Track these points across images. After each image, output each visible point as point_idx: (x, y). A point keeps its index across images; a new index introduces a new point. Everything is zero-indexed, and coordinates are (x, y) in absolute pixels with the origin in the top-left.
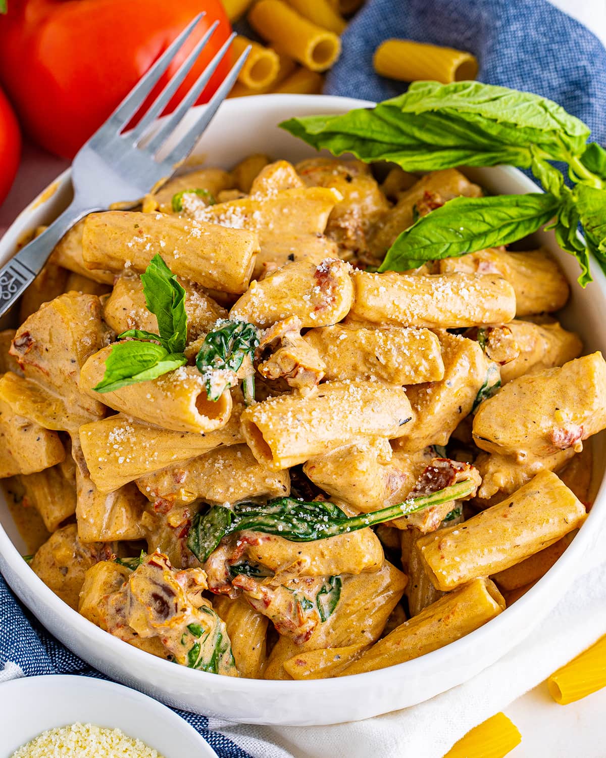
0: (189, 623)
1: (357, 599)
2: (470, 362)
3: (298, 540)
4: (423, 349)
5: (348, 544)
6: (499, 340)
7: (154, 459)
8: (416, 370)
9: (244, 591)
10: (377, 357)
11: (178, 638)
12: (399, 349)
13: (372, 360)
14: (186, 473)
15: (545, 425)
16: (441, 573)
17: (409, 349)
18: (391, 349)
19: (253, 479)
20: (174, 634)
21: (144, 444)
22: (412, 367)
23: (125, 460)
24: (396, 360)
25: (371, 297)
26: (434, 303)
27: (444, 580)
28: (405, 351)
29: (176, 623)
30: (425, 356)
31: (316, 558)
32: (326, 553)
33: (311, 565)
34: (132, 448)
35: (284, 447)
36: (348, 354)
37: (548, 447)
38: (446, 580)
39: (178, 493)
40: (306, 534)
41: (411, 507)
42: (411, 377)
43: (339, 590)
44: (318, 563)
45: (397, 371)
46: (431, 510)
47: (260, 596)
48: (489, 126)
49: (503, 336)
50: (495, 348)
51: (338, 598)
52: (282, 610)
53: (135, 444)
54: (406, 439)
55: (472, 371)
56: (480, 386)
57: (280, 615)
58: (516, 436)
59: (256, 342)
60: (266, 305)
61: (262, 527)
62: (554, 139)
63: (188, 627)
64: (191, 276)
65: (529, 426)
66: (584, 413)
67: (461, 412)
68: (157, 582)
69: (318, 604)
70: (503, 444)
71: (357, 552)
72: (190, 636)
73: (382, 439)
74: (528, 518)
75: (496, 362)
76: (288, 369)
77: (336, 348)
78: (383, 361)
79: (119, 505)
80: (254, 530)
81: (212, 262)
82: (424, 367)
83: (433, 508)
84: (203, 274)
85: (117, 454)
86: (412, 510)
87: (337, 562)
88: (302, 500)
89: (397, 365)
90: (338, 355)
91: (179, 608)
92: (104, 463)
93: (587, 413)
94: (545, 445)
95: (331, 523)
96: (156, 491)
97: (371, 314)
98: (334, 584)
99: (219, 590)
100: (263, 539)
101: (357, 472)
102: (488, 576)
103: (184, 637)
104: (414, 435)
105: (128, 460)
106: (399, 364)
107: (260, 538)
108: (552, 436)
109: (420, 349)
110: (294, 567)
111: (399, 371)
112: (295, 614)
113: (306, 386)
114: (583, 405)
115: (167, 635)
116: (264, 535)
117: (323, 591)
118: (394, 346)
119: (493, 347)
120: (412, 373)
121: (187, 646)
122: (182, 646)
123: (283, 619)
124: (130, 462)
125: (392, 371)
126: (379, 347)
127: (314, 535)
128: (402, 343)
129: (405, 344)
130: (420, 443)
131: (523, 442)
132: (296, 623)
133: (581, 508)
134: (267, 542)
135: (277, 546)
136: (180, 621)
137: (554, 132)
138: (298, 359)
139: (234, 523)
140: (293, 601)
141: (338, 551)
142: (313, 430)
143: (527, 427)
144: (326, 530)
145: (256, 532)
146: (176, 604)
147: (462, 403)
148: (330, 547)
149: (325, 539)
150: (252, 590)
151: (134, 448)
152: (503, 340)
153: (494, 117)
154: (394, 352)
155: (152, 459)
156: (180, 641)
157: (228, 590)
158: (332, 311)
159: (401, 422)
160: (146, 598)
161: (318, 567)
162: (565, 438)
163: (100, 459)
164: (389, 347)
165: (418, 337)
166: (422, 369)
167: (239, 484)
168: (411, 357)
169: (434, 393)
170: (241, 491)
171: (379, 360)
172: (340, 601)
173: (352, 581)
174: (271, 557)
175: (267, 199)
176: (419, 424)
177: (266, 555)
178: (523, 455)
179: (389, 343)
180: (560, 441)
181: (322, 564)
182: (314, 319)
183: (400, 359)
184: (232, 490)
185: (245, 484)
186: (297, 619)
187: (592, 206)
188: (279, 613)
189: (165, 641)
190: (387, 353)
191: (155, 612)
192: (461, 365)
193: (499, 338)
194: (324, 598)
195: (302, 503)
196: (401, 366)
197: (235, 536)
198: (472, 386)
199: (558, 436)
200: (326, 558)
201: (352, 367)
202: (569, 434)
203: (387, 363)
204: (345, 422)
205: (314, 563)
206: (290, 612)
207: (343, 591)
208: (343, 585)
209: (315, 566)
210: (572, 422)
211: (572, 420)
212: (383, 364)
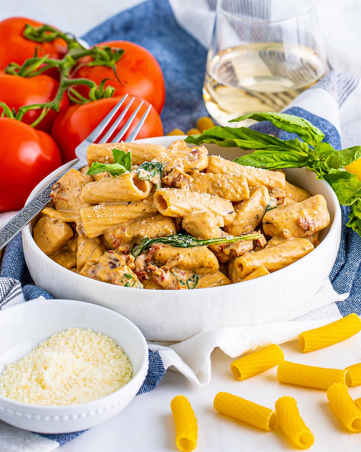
1: (205, 284)
2: (262, 193)
3: (178, 245)
4: (239, 181)
5: (201, 251)
8: (236, 191)
9: (153, 271)
10: (218, 184)
11: (120, 279)
12: (228, 180)
13: (216, 185)
14: (128, 227)
15: (296, 216)
17: (233, 181)
18: (225, 180)
19: (158, 226)
20: (118, 278)
21: (109, 209)
22: (234, 189)
23: (100, 216)
24: (227, 186)
25: (216, 162)
26: (246, 170)
28: (231, 181)
30: (240, 185)
31: (186, 256)
32: (191, 253)
33: (184, 258)
34: (103, 211)
35: (172, 200)
36: (205, 183)
37: (298, 229)
39: (124, 234)
42: (234, 194)
43: (197, 281)
44: (187, 258)
45: (227, 191)
46: (241, 242)
47: (160, 274)
48: (276, 123)
51: (197, 284)
52: (170, 283)
53: (105, 210)
55: (263, 197)
56: (266, 205)
58: (282, 219)
59: (162, 168)
60: (167, 158)
61: (161, 240)
62: (307, 132)
63: (125, 274)
65: (288, 214)
66: (314, 212)
67: (258, 218)
68: (112, 258)
69: (187, 284)
70: (276, 223)
72: (126, 278)
73: (220, 216)
75: (274, 198)
76: (177, 176)
77: (199, 180)
78: (221, 185)
80: (157, 242)
81: (145, 152)
82: (240, 189)
84: (141, 158)
85: (97, 214)
86: (231, 239)
87: (195, 256)
88: (181, 234)
89: (227, 188)
90: (200, 183)
92: (90, 218)
93: (315, 212)
94: (297, 228)
95: (193, 241)
96: (114, 235)
97: (216, 170)
98: (195, 279)
99: (141, 272)
100: (162, 246)
101: (206, 215)
103: (123, 279)
104: (235, 223)
105: (101, 216)
107: (160, 246)
108: (299, 221)
109: (238, 181)
110: (176, 257)
111: (228, 190)
112: (176, 285)
113: (184, 185)
114: (314, 209)
115: (115, 278)
116: (162, 244)
117: (190, 280)
119: (274, 193)
120: (234, 192)
121: (124, 283)
122: (121, 283)
123: (170, 286)
124: (103, 217)
125: (225, 190)
126: (219, 179)
127: (185, 245)
128: (230, 178)
129: (231, 179)
131: (285, 224)
134: (163, 248)
135: (168, 250)
136: (121, 269)
137: (306, 128)
139: (149, 240)
140: (175, 279)
141: (196, 253)
142: (186, 198)
144: (191, 243)
145: (159, 243)
146: (120, 264)
147: (259, 214)
148: (193, 252)
149: (191, 248)
150: (156, 270)
153: (279, 118)
154: (226, 182)
155: (112, 216)
156: (121, 281)
157: (145, 273)
158: (198, 162)
159: (228, 212)
160: (105, 264)
162: (305, 222)
163: (89, 216)
164: (223, 179)
165: (237, 176)
166: (238, 190)
167: (152, 228)
168: (234, 184)
169: (245, 204)
170: (153, 231)
172: (198, 285)
173: (204, 278)
174: (165, 254)
176: (238, 216)
177: (163, 254)
178: (286, 232)
179: (223, 177)
180: (303, 224)
181: (189, 259)
182: (189, 164)
183: (229, 185)
184: (148, 230)
185: (154, 228)
186: (177, 287)
187: (322, 150)
188: (168, 284)
189: (114, 281)
190: (223, 182)
191: (110, 268)
192: (258, 194)
194: (190, 283)
195: (181, 236)
196: (229, 188)
198: (263, 205)
199: (302, 221)
200: (191, 256)
201: (207, 190)
202: (307, 220)
203: (222, 186)
204: (201, 201)
205: (185, 258)
206: (174, 284)
207: (199, 281)
208: (199, 279)
209: (186, 259)
210: (308, 215)
211: (309, 214)
212: (221, 187)
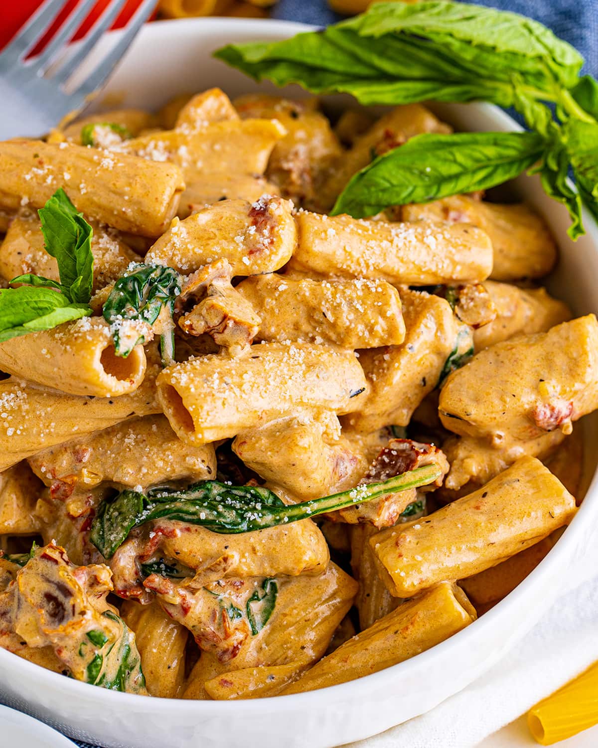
0: (89, 629)
1: (295, 608)
2: (436, 323)
3: (225, 531)
4: (380, 304)
5: (285, 537)
6: (472, 299)
7: (50, 431)
8: (371, 331)
9: (158, 594)
10: (324, 314)
11: (75, 648)
12: (350, 303)
13: (318, 316)
14: (90, 450)
15: (527, 399)
16: (399, 574)
17: (363, 303)
18: (341, 303)
19: (170, 457)
20: (70, 643)
21: (38, 413)
22: (366, 326)
23: (15, 432)
24: (346, 318)
25: (317, 241)
26: (394, 251)
27: (402, 584)
28: (359, 306)
29: (73, 628)
30: (382, 313)
31: (247, 554)
32: (258, 548)
33: (240, 562)
34: (24, 417)
35: (208, 414)
36: (289, 309)
37: (530, 427)
38: (404, 583)
39: (80, 474)
40: (234, 524)
41: (363, 494)
42: (364, 338)
43: (274, 597)
44: (249, 560)
45: (348, 330)
46: (387, 499)
47: (177, 601)
48: (462, 49)
49: (477, 294)
50: (468, 308)
51: (273, 607)
52: (204, 619)
53: (27, 412)
54: (358, 415)
55: (439, 334)
56: (448, 352)
57: (202, 625)
58: (492, 412)
59: (176, 290)
60: (189, 247)
61: (181, 514)
62: (540, 66)
63: (88, 634)
64: (100, 215)
65: (508, 400)
66: (574, 385)
67: (425, 385)
68: (50, 579)
69: (248, 613)
70: (475, 421)
71: (296, 547)
72: (90, 645)
73: (329, 413)
74: (505, 511)
75: (468, 325)
76: (215, 321)
77: (274, 302)
78: (330, 317)
79: (8, 490)
80: (170, 519)
81: (126, 198)
82: (381, 326)
83: (390, 497)
84: (115, 213)
85: (6, 425)
86: (363, 498)
87: (271, 557)
88: (230, 483)
89: (348, 323)
90: (277, 311)
91: (77, 610)
93: (578, 386)
94: (527, 425)
95: (264, 512)
96: (53, 472)
97: (317, 262)
98: (268, 589)
99: (128, 593)
100: (181, 530)
101: (297, 448)
102: (455, 580)
103: (83, 647)
104: (368, 411)
105: (19, 432)
106: (351, 322)
107: (178, 529)
108: (536, 413)
109: (376, 303)
110: (219, 565)
111: (351, 330)
112: (220, 624)
113: (237, 343)
114: (573, 376)
115: (62, 644)
116: (183, 525)
117: (254, 597)
118: (345, 300)
119: (465, 307)
120: (367, 334)
121: (86, 657)
122: (80, 658)
123: (205, 629)
124: (22, 434)
125: (342, 330)
126: (327, 301)
127: (244, 526)
128: (354, 296)
129: (358, 298)
130: (375, 420)
131: (500, 420)
132: (222, 636)
133: (570, 500)
134: (186, 533)
135: (198, 539)
136: (78, 626)
137: (540, 58)
138: (227, 310)
139: (147, 510)
140: (218, 609)
141: (272, 546)
142: (244, 395)
143: (505, 402)
144: (259, 520)
145: (173, 521)
146: (74, 606)
147: (427, 374)
148: (263, 541)
149: (257, 532)
150: (167, 593)
151: (27, 417)
152: (477, 299)
153: (468, 38)
154: (345, 308)
155: (47, 431)
156: (77, 651)
157: (139, 593)
158: (270, 255)
159: (352, 393)
160: (36, 598)
161: (248, 566)
162: (551, 416)
164: (338, 301)
165: (373, 290)
166: (378, 328)
167: (154, 463)
168: (365, 313)
169: (393, 359)
170: (156, 472)
171: (326, 317)
172: (275, 611)
173: (290, 587)
174: (191, 552)
175: (195, 132)
176: (374, 397)
177: (185, 550)
178: (500, 437)
179: (338, 296)
180: (546, 420)
181: (254, 562)
182: (248, 264)
183: (352, 316)
184: (144, 470)
185: (160, 464)
186: (223, 631)
187: (585, 144)
188: (201, 623)
189: (60, 651)
190: (336, 308)
191: (48, 616)
192: (426, 326)
193: (473, 296)
194: (256, 606)
195: (230, 487)
196: (353, 325)
197: (148, 525)
198: (439, 353)
199: (543, 414)
200: (258, 554)
201: (294, 325)
202: (556, 412)
203: (336, 320)
204: (283, 388)
205: (244, 560)
206: (214, 621)
207: (280, 599)
208: (279, 591)
209: (245, 563)
210: (560, 397)
211: (560, 395)
212: (332, 322)
